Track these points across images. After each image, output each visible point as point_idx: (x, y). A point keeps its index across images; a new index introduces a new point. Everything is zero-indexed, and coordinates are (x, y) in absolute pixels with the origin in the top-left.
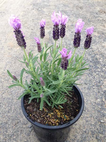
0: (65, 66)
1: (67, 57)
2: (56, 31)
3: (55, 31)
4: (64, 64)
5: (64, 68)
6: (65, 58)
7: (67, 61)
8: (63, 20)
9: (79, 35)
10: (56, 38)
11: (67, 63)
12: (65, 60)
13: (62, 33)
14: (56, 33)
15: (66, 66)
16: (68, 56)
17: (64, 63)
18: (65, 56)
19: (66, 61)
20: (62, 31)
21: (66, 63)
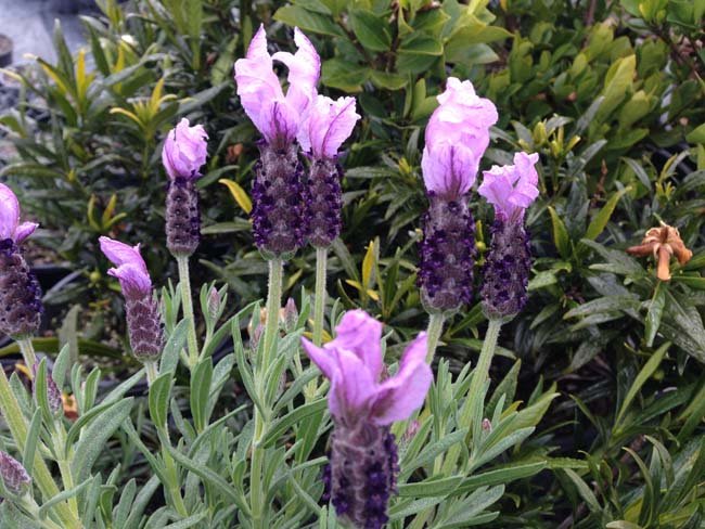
0: (367, 493)
1: (384, 403)
2: (280, 181)
3: (268, 184)
4: (358, 476)
5: (358, 512)
6: (363, 418)
7: (388, 444)
8: (321, 126)
9: (459, 210)
10: (280, 240)
11: (385, 466)
12: (367, 436)
13: (319, 215)
14: (281, 203)
15: (377, 498)
16: (391, 391)
17: (355, 466)
18: (364, 396)
19: (378, 444)
20: (320, 198)
21: (376, 467)
